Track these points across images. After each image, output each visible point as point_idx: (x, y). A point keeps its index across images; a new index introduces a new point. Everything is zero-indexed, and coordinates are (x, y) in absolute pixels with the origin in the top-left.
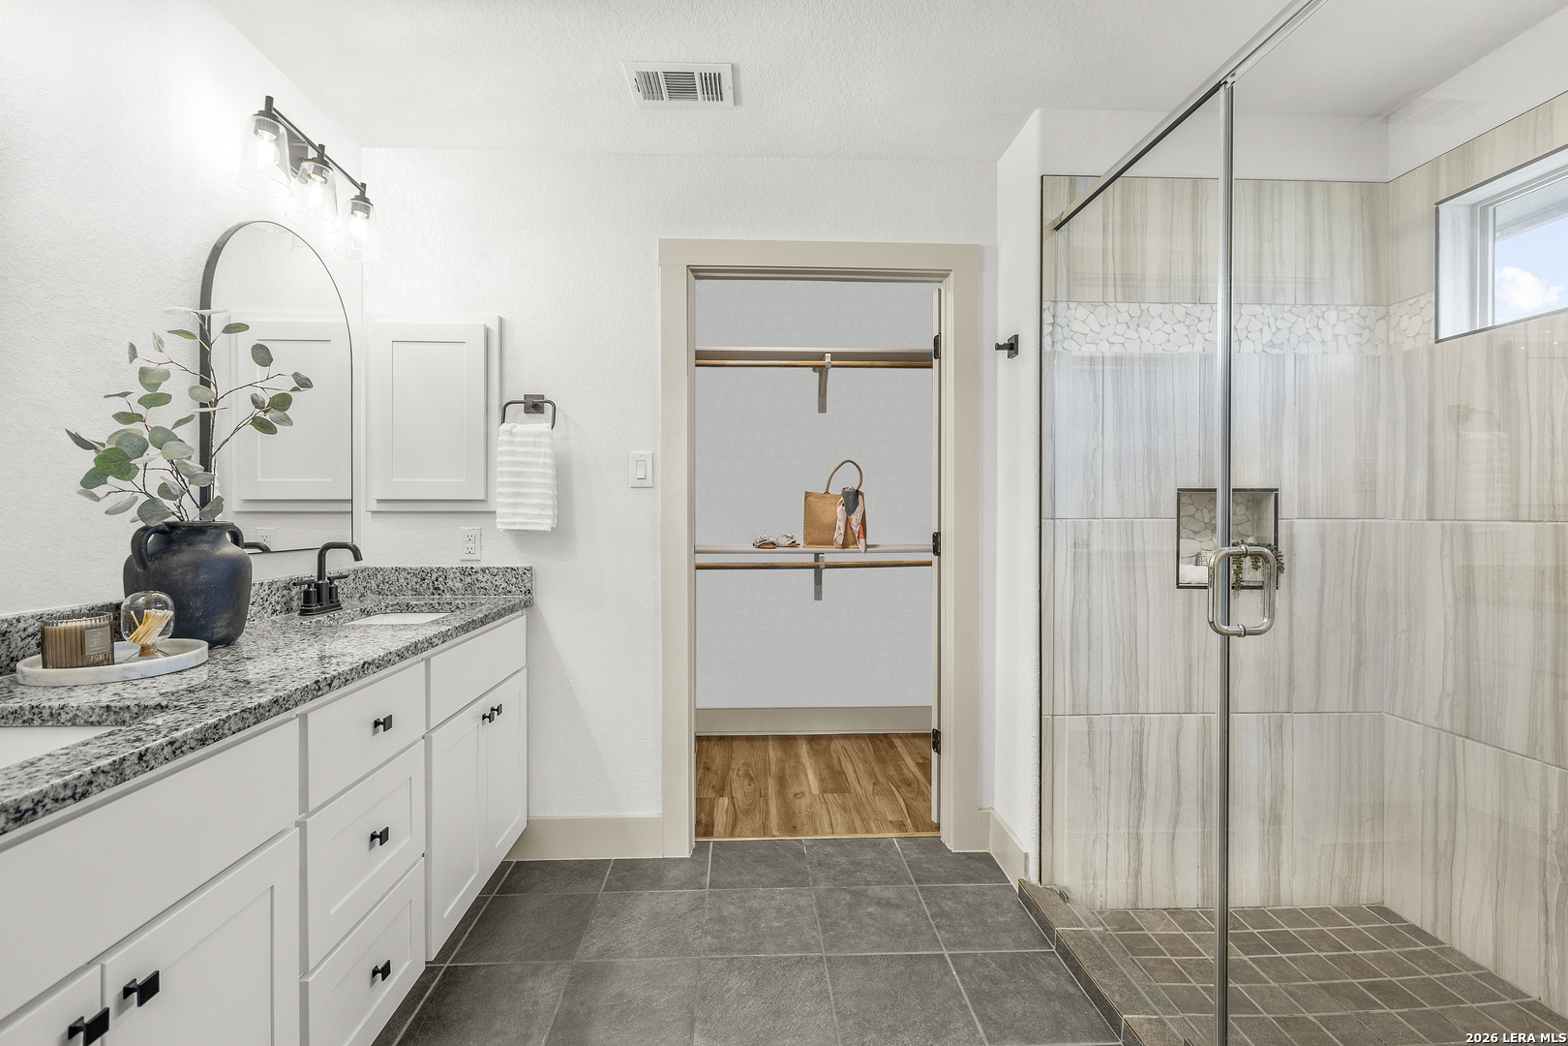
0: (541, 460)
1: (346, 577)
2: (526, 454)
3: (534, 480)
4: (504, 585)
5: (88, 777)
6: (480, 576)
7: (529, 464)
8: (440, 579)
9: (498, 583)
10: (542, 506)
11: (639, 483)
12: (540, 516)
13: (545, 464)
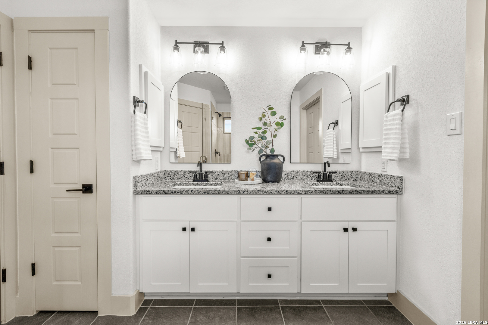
0: (395, 127)
1: (337, 172)
2: (390, 125)
3: (392, 136)
4: (391, 183)
5: (183, 191)
6: (383, 178)
7: (390, 129)
8: (374, 178)
9: (389, 182)
10: (393, 148)
11: (451, 132)
12: (392, 153)
13: (396, 129)
